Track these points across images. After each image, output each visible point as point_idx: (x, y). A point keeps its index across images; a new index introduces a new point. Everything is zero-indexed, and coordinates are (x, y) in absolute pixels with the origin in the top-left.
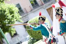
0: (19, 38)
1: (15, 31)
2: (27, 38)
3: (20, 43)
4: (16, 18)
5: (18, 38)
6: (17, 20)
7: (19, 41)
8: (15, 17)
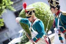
0: (8, 33)
1: (3, 22)
2: (20, 33)
3: (10, 40)
4: (5, 5)
5: (6, 33)
6: (6, 8)
7: (8, 37)
8: (4, 3)
